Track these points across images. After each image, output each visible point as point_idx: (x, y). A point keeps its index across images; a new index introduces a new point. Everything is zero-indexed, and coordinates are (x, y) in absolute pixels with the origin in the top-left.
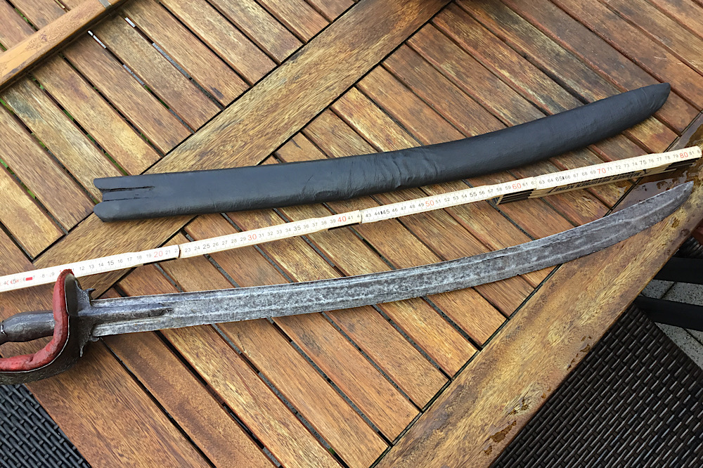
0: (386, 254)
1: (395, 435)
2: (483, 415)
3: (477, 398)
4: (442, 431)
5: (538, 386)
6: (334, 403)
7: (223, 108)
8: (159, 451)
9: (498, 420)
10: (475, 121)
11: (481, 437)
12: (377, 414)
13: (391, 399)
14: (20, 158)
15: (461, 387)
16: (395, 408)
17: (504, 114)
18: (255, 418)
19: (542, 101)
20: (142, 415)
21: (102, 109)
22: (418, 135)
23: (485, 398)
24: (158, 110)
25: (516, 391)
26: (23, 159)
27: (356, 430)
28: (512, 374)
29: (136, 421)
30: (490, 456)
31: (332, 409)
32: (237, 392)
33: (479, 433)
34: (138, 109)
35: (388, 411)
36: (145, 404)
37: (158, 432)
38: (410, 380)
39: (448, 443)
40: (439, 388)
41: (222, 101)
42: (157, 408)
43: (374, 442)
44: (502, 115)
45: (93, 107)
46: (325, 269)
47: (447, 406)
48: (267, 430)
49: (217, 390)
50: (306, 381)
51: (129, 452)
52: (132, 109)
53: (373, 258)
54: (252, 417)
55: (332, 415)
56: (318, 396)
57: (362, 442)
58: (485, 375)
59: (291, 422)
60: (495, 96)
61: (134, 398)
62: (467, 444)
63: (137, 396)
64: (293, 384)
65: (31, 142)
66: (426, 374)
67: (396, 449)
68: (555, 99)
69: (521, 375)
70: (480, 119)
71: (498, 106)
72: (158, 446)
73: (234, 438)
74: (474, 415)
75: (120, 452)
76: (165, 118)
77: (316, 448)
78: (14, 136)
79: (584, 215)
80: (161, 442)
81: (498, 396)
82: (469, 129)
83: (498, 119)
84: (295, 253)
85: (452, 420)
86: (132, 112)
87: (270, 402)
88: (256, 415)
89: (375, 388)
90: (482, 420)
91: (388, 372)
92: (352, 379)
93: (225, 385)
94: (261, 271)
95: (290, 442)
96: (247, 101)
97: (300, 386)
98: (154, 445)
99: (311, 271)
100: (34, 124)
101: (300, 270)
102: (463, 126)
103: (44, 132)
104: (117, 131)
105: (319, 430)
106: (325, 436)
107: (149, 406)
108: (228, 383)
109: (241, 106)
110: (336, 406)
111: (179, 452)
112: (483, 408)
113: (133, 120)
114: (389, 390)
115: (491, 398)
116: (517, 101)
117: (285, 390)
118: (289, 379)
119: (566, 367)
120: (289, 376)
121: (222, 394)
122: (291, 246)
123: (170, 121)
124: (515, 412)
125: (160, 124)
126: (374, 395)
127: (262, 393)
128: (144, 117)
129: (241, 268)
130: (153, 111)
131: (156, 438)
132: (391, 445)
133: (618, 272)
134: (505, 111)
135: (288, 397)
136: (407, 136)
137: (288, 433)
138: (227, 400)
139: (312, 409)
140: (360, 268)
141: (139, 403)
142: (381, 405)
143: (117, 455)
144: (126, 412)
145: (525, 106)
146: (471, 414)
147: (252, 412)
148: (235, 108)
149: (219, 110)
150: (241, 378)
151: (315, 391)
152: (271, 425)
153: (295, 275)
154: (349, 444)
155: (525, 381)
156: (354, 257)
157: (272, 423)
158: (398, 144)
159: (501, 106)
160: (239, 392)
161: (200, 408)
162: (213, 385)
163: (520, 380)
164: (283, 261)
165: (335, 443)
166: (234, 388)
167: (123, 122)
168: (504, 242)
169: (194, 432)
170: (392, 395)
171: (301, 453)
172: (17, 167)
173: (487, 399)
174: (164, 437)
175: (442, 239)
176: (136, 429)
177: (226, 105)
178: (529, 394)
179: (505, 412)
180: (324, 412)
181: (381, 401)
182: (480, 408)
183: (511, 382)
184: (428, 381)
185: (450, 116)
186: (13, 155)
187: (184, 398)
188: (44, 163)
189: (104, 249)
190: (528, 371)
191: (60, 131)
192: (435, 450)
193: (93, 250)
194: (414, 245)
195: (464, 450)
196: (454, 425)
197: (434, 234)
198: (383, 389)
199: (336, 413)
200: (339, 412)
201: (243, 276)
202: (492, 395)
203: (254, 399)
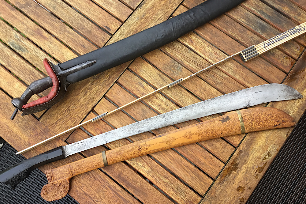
0: (198, 95)
1: (215, 176)
2: (253, 162)
3: (249, 155)
4: (235, 171)
5: (275, 146)
6: (186, 165)
7: (112, 35)
8: (113, 197)
9: (259, 163)
10: (229, 26)
11: (253, 172)
12: (206, 168)
13: (211, 160)
14: (22, 72)
15: (241, 151)
16: (213, 164)
17: (243, 21)
18: (153, 176)
19: (259, 13)
20: (103, 182)
21: (55, 43)
22: (204, 37)
23: (252, 154)
24: (82, 40)
25: (265, 149)
26: (24, 72)
27: (198, 175)
28: (263, 142)
29: (101, 185)
30: (258, 179)
31: (186, 168)
32: (143, 166)
33: (252, 170)
34: (73, 41)
35: (210, 166)
36: (103, 177)
37: (111, 189)
38: (218, 151)
39: (239, 176)
40: (232, 153)
41: (111, 32)
42: (109, 178)
43: (206, 180)
44: (242, 22)
45: (51, 43)
46: (172, 106)
47: (236, 160)
48: (159, 181)
49: (134, 166)
50: (172, 157)
51: (100, 199)
52: (70, 41)
53: (193, 98)
54: (151, 176)
55: (187, 171)
56: (179, 163)
57: (201, 181)
58: (251, 144)
59: (169, 176)
60: (237, 13)
61: (98, 175)
62: (247, 175)
63: (99, 174)
64: (166, 160)
65: (26, 63)
66: (225, 147)
67: (217, 182)
68: (265, 11)
69: (267, 142)
70: (231, 25)
71: (239, 18)
72: (113, 195)
73: (145, 186)
74: (248, 162)
75: (96, 200)
76: (86, 44)
77: (182, 186)
78: (17, 62)
79: (285, 65)
80: (113, 193)
81: (258, 152)
82: (227, 31)
83: (240, 24)
84: (157, 100)
85: (239, 166)
86: (70, 43)
87: (158, 169)
88: (153, 175)
89: (203, 157)
90: (252, 164)
91: (208, 149)
92: (192, 154)
93: (137, 164)
94: (143, 111)
95: (171, 185)
96: (123, 30)
97: (170, 160)
98: (111, 195)
99: (166, 108)
100: (25, 55)
101: (161, 108)
102: (225, 30)
103: (30, 58)
104: (65, 53)
105: (182, 178)
106: (185, 180)
107: (105, 177)
108: (138, 163)
109: (120, 33)
110: (187, 167)
111: (123, 196)
112: (252, 159)
113: (71, 47)
114: (210, 156)
115: (255, 154)
116: (248, 14)
117: (164, 162)
118: (164, 157)
119: (286, 136)
120: (164, 156)
121: (136, 168)
122: (155, 97)
123: (88, 45)
124: (266, 158)
125: (84, 47)
126: (203, 160)
127: (154, 165)
128: (76, 44)
129: (134, 110)
130: (80, 41)
131: (111, 191)
132: (214, 180)
133: (303, 89)
134: (243, 20)
135: (166, 165)
136: (199, 38)
137: (168, 181)
138: (139, 170)
139: (177, 169)
140: (188, 103)
141: (100, 177)
142: (207, 164)
143: (95, 201)
144: (95, 182)
145: (251, 16)
146: (247, 162)
147: (151, 174)
148: (117, 34)
149: (110, 37)
150: (143, 160)
151: (177, 161)
152: (160, 179)
153: (159, 110)
154: (196, 183)
155: (269, 144)
156: (184, 99)
157: (161, 178)
158: (196, 42)
159: (241, 17)
160: (144, 166)
161: (128, 175)
162: (132, 164)
163: (267, 144)
164: (152, 105)
165: (190, 183)
166: (141, 165)
167: (67, 48)
168: (251, 82)
169: (127, 186)
170: (211, 158)
171: (176, 189)
172: (22, 76)
173: (253, 154)
174: (115, 190)
175: (223, 85)
176: (101, 189)
177: (113, 34)
178: (271, 150)
179: (262, 159)
180: (183, 170)
181: (207, 162)
182: (251, 159)
183: (263, 146)
184: (226, 150)
185: (218, 25)
186: (19, 71)
187: (120, 172)
188: (34, 73)
189: (71, 109)
190: (269, 140)
191: (38, 56)
192: (234, 180)
193: (66, 111)
194: (210, 89)
195: (246, 178)
196: (241, 168)
197: (219, 83)
198: (207, 156)
199: (188, 170)
200: (189, 169)
201: (136, 114)
202: (255, 152)
203: (151, 168)
